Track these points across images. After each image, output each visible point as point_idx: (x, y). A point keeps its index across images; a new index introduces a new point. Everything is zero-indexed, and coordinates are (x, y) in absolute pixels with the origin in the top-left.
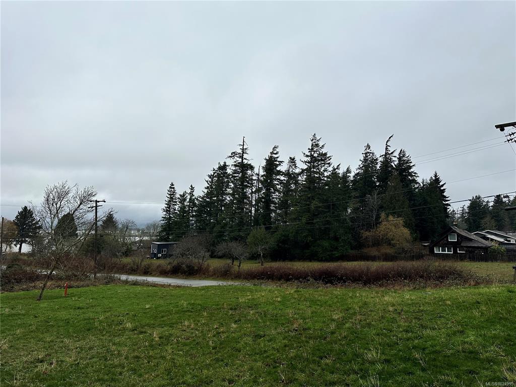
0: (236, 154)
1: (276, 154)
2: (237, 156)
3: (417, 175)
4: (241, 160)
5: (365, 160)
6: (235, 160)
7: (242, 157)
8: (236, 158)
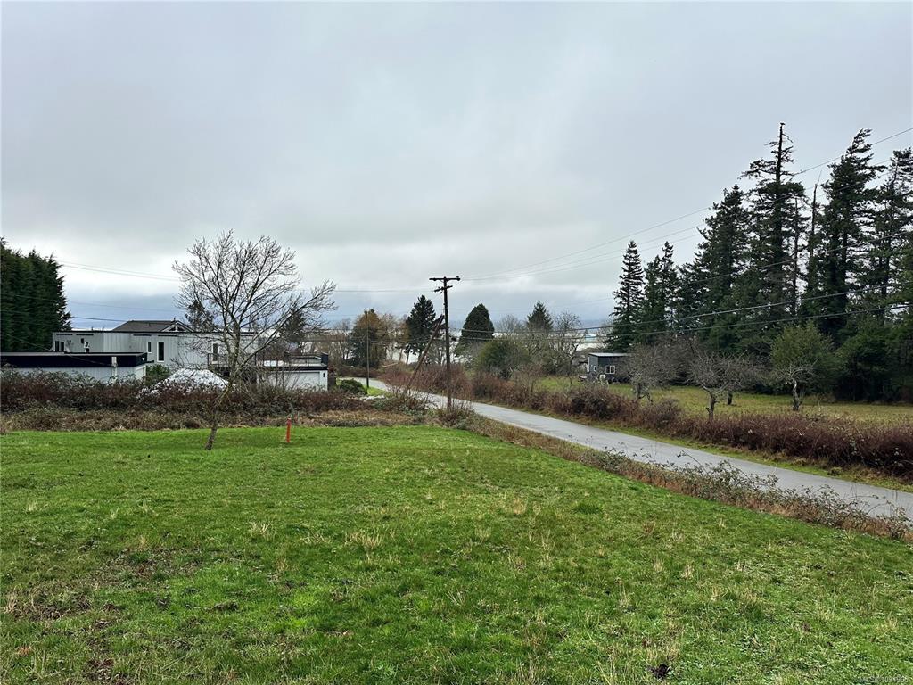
0: (764, 166)
1: (862, 151)
4: (774, 176)
6: (761, 179)
7: (777, 171)
8: (763, 174)
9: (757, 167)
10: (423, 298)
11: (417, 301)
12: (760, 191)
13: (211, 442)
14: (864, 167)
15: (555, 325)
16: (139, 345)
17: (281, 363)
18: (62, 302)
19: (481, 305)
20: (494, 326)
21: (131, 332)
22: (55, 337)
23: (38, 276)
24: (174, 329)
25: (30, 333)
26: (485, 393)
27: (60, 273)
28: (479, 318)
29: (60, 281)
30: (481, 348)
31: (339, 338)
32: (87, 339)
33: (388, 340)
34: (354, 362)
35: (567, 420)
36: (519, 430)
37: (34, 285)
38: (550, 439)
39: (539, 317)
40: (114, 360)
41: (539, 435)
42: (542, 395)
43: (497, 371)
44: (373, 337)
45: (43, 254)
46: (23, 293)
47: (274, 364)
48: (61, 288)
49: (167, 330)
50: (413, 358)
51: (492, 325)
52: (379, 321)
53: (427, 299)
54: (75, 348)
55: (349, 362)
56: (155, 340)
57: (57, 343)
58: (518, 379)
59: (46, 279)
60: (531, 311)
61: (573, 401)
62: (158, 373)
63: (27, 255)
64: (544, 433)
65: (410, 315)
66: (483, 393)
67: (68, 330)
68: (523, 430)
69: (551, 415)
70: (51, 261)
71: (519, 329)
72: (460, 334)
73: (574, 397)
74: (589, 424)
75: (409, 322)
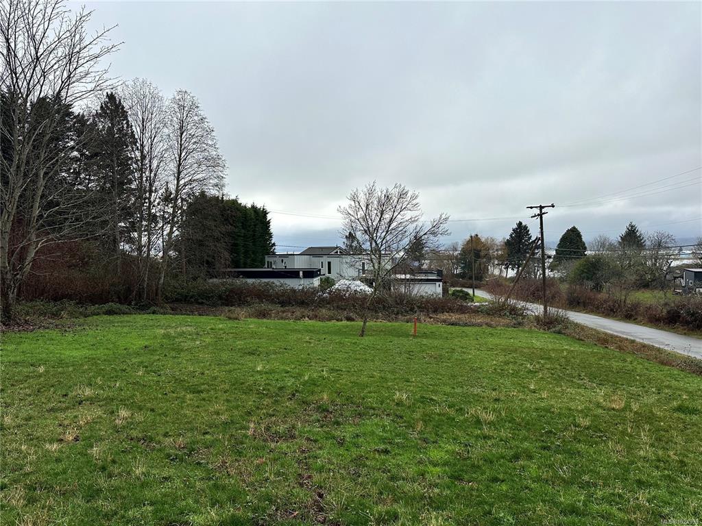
10: (520, 223)
11: (515, 226)
13: (363, 331)
15: (648, 243)
16: (316, 263)
17: (408, 276)
18: (270, 235)
19: (574, 228)
20: (586, 245)
21: (310, 255)
22: (267, 259)
23: (257, 220)
24: (337, 252)
25: (253, 256)
26: (579, 303)
27: (269, 217)
28: (572, 240)
29: (269, 222)
30: (574, 265)
31: (450, 258)
32: (285, 260)
33: (489, 259)
34: (462, 276)
35: (661, 329)
36: (612, 336)
37: (255, 225)
38: (644, 346)
39: (632, 237)
40: (301, 273)
41: (633, 341)
42: (636, 306)
43: (590, 284)
44: (477, 255)
45: (259, 205)
46: (249, 231)
47: (403, 277)
48: (269, 226)
49: (333, 253)
50: (511, 273)
51: (584, 244)
52: (483, 243)
53: (524, 224)
54: (278, 266)
55: (458, 276)
56: (325, 260)
57: (268, 262)
58: (610, 292)
59: (261, 221)
60: (623, 231)
61: (668, 312)
62: (328, 282)
63: (249, 206)
64: (638, 340)
65: (508, 237)
66: (577, 303)
67: (274, 253)
68: (617, 337)
69: (644, 325)
70: (264, 209)
71: (611, 247)
72: (554, 253)
73: (669, 309)
74: (685, 334)
75: (508, 243)
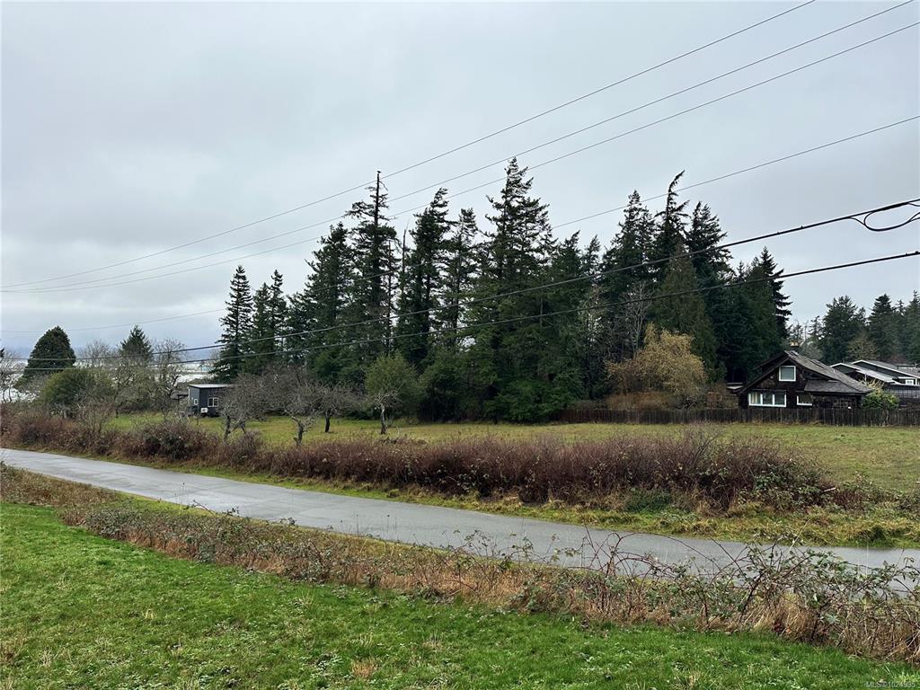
0: (365, 208)
1: (441, 206)
2: (367, 211)
3: (729, 255)
4: (372, 219)
5: (629, 223)
6: (363, 220)
7: (375, 214)
8: (364, 215)
9: (358, 208)
12: (362, 231)
14: (443, 221)
19: (58, 329)
20: (75, 354)
28: (54, 346)
35: (138, 464)
39: (136, 344)
42: (112, 436)
51: (72, 353)
60: (127, 337)
61: (148, 441)
66: (35, 437)
69: (119, 461)
71: (109, 358)
73: (149, 436)
74: (162, 468)
